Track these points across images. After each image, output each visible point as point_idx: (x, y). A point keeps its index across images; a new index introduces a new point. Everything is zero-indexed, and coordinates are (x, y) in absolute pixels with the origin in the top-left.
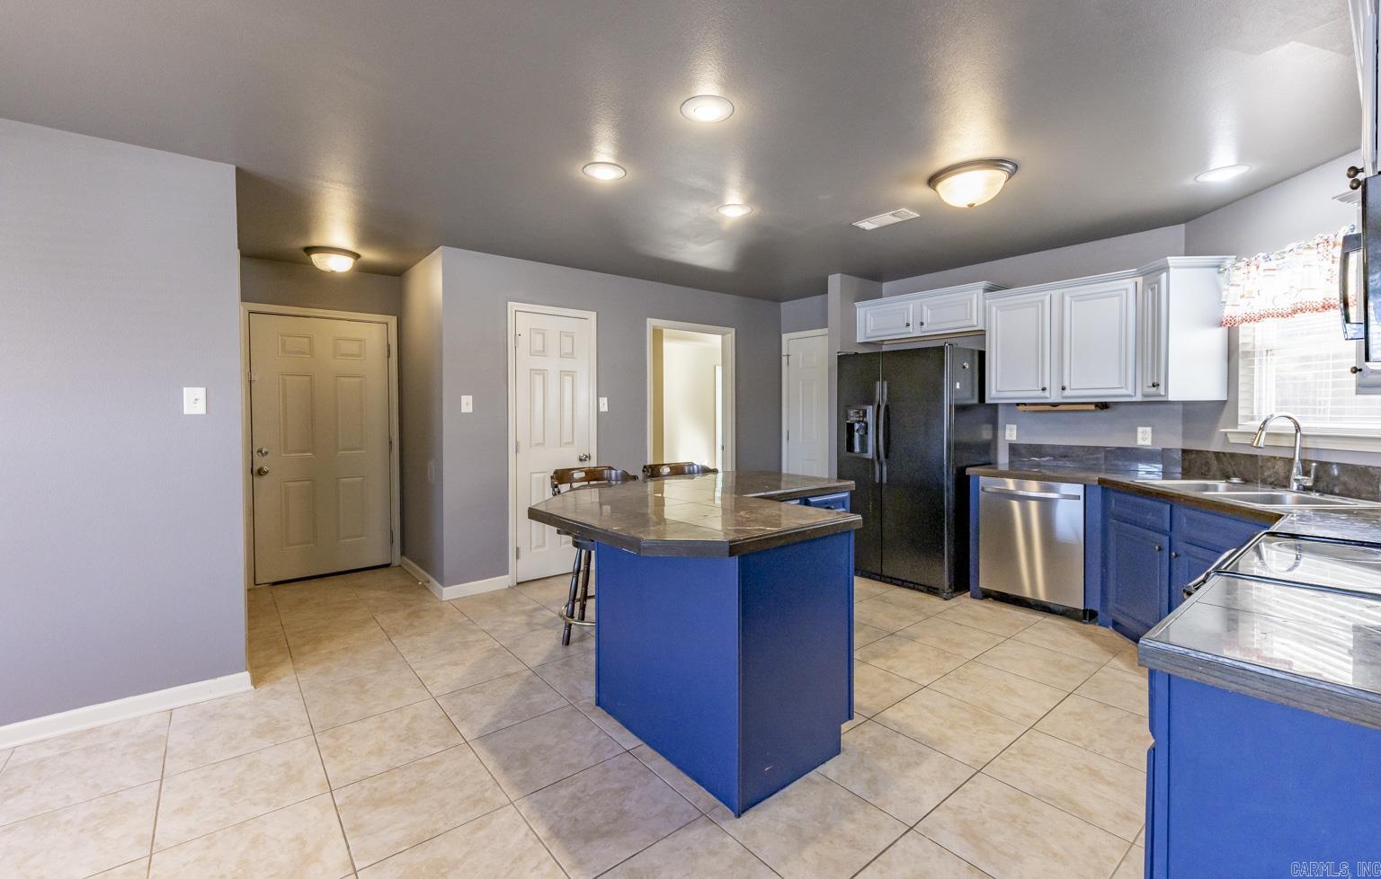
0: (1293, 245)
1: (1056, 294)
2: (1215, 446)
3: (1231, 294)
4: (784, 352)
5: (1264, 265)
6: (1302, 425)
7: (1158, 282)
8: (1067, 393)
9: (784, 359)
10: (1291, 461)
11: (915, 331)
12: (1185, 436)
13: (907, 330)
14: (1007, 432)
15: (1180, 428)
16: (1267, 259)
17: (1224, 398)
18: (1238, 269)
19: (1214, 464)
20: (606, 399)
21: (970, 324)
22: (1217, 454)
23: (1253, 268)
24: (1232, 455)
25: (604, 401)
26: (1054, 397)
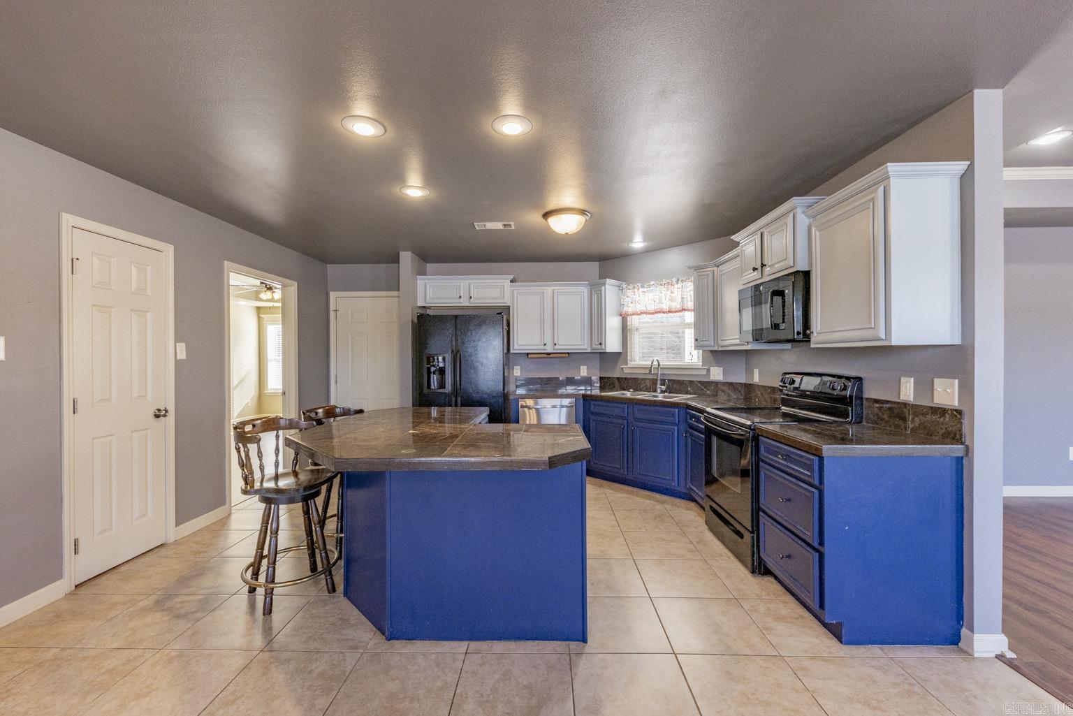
0: (652, 283)
1: (550, 289)
2: (617, 375)
3: (627, 300)
4: (332, 307)
5: (641, 290)
6: (661, 363)
7: (601, 291)
8: (556, 347)
9: (332, 314)
10: (656, 380)
11: (465, 302)
12: (601, 370)
13: (458, 301)
14: (515, 371)
15: (598, 366)
16: (643, 287)
17: (621, 351)
18: (629, 289)
19: (617, 383)
20: (183, 345)
21: (503, 301)
22: (618, 379)
23: (636, 290)
24: (625, 378)
25: (182, 347)
26: (549, 349)
